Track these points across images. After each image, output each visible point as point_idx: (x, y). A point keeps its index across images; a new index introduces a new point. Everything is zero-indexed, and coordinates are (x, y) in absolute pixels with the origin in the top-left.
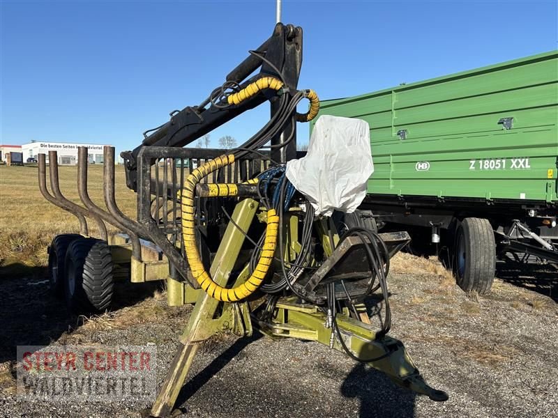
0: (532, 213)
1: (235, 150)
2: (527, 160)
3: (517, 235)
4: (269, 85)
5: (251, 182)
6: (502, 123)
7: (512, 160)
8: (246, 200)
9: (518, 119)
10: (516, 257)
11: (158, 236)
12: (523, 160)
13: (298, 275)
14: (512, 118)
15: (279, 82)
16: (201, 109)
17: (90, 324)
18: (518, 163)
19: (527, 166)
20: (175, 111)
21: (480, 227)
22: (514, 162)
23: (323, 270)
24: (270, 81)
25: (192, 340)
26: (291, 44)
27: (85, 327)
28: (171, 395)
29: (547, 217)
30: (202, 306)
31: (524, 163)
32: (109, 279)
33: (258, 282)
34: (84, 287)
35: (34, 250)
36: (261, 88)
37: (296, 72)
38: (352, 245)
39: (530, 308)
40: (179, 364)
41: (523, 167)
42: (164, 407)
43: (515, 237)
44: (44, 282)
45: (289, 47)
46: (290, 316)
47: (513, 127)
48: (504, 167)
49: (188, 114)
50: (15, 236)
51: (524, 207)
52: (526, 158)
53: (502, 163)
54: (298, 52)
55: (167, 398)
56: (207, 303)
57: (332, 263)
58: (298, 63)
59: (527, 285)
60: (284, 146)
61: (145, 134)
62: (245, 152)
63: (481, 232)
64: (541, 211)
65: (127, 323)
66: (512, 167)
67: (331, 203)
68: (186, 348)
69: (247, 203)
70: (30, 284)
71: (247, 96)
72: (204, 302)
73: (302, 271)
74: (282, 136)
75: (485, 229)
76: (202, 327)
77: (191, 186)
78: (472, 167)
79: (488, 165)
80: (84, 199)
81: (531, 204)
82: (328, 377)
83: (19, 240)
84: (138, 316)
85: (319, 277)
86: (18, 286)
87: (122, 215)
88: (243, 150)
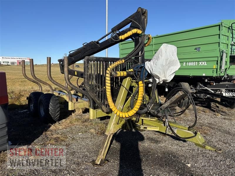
0: (206, 81)
1: (124, 58)
2: (205, 62)
3: (200, 88)
4: (137, 32)
5: (130, 70)
6: (196, 49)
7: (200, 62)
8: (128, 77)
9: (202, 48)
10: (197, 95)
11: (92, 93)
12: (204, 62)
13: (152, 106)
14: (200, 48)
15: (141, 31)
16: (98, 43)
17: (52, 127)
18: (202, 63)
19: (206, 64)
20: (85, 43)
21: (186, 86)
22: (200, 63)
23: (166, 104)
24: (137, 30)
25: (111, 133)
26: (143, 16)
27: (51, 128)
28: (103, 155)
29: (212, 82)
30: (114, 120)
31: (204, 63)
32: (59, 109)
33: (137, 110)
34: (50, 113)
35: (18, 98)
36: (133, 33)
37: (145, 27)
38: (181, 94)
39: (204, 113)
40: (106, 143)
41: (204, 64)
42: (101, 160)
43: (199, 89)
44: (25, 111)
45: (143, 17)
46: (144, 122)
47: (200, 51)
48: (197, 65)
49: (92, 44)
50: (10, 93)
51: (203, 79)
52: (205, 61)
53: (196, 63)
54: (145, 19)
55: (102, 157)
56: (116, 118)
57: (171, 102)
58: (145, 24)
59: (198, 105)
60: (141, 56)
61: (69, 52)
62: (128, 59)
63: (186, 87)
64: (209, 80)
65: (67, 126)
66: (200, 65)
67: (166, 78)
68: (108, 136)
69: (128, 79)
70: (19, 112)
71: (128, 36)
72: (115, 118)
73: (153, 105)
74: (140, 52)
75: (187, 86)
76: (114, 128)
77: (109, 72)
78: (184, 65)
79: (190, 64)
80: (50, 78)
81: (206, 77)
82: (153, 143)
83: (12, 95)
84: (70, 123)
85: (164, 107)
86: (15, 113)
87: (72, 85)
88: (127, 58)
